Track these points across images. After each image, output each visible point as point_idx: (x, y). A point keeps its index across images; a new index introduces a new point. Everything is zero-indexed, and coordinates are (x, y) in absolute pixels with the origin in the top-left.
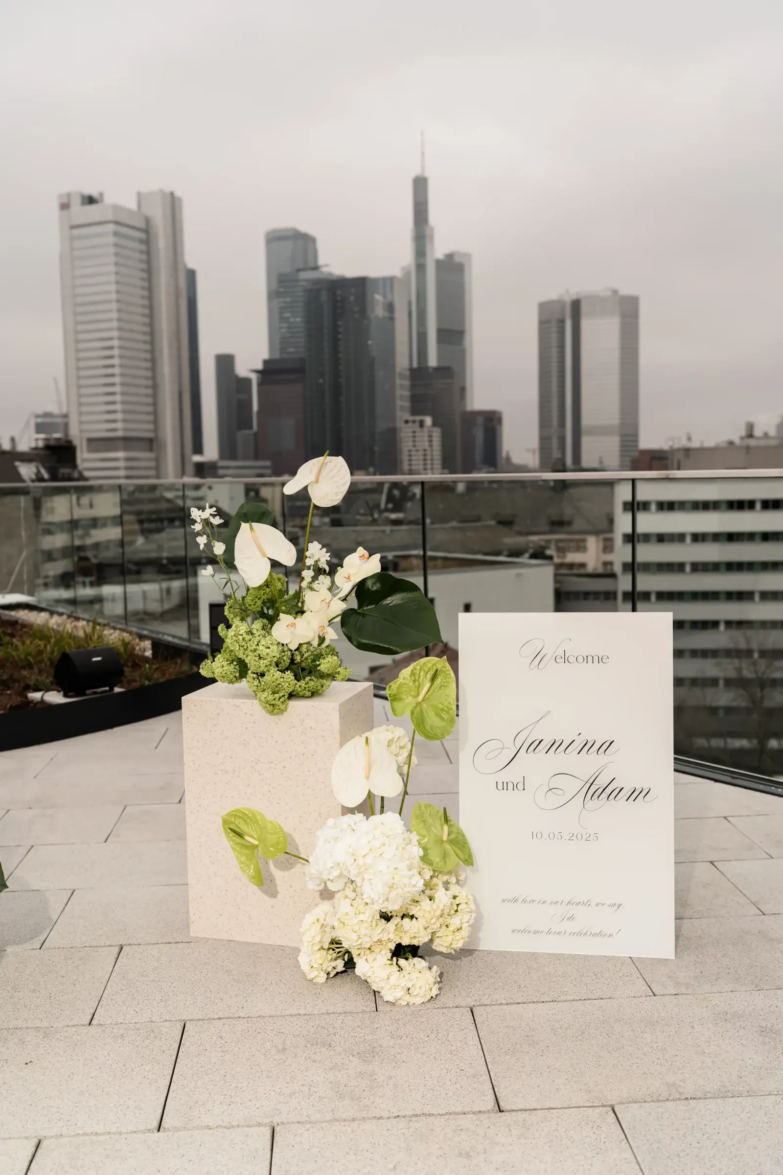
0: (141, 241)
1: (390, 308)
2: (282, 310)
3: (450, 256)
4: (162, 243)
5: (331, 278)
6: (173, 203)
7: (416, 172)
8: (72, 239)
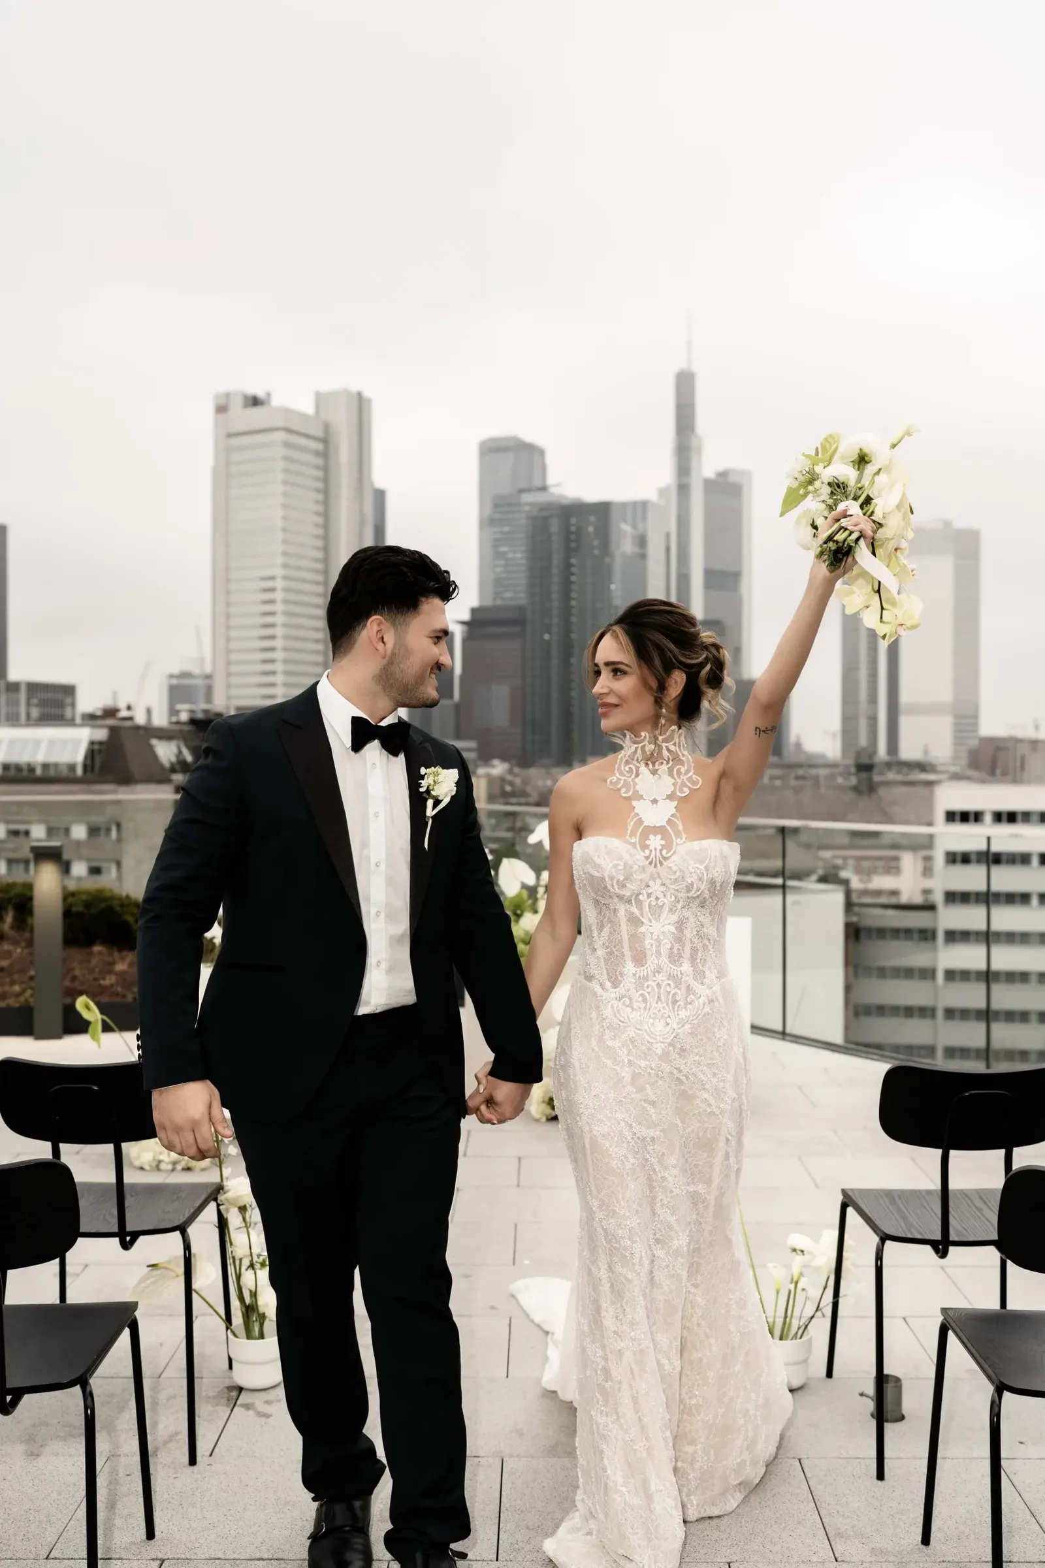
0: (317, 453)
1: (642, 541)
2: (497, 543)
3: (723, 475)
4: (344, 455)
5: (565, 502)
6: (361, 405)
7: (680, 365)
8: (229, 450)
